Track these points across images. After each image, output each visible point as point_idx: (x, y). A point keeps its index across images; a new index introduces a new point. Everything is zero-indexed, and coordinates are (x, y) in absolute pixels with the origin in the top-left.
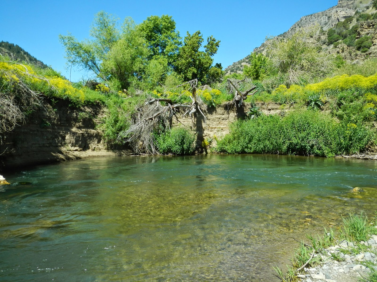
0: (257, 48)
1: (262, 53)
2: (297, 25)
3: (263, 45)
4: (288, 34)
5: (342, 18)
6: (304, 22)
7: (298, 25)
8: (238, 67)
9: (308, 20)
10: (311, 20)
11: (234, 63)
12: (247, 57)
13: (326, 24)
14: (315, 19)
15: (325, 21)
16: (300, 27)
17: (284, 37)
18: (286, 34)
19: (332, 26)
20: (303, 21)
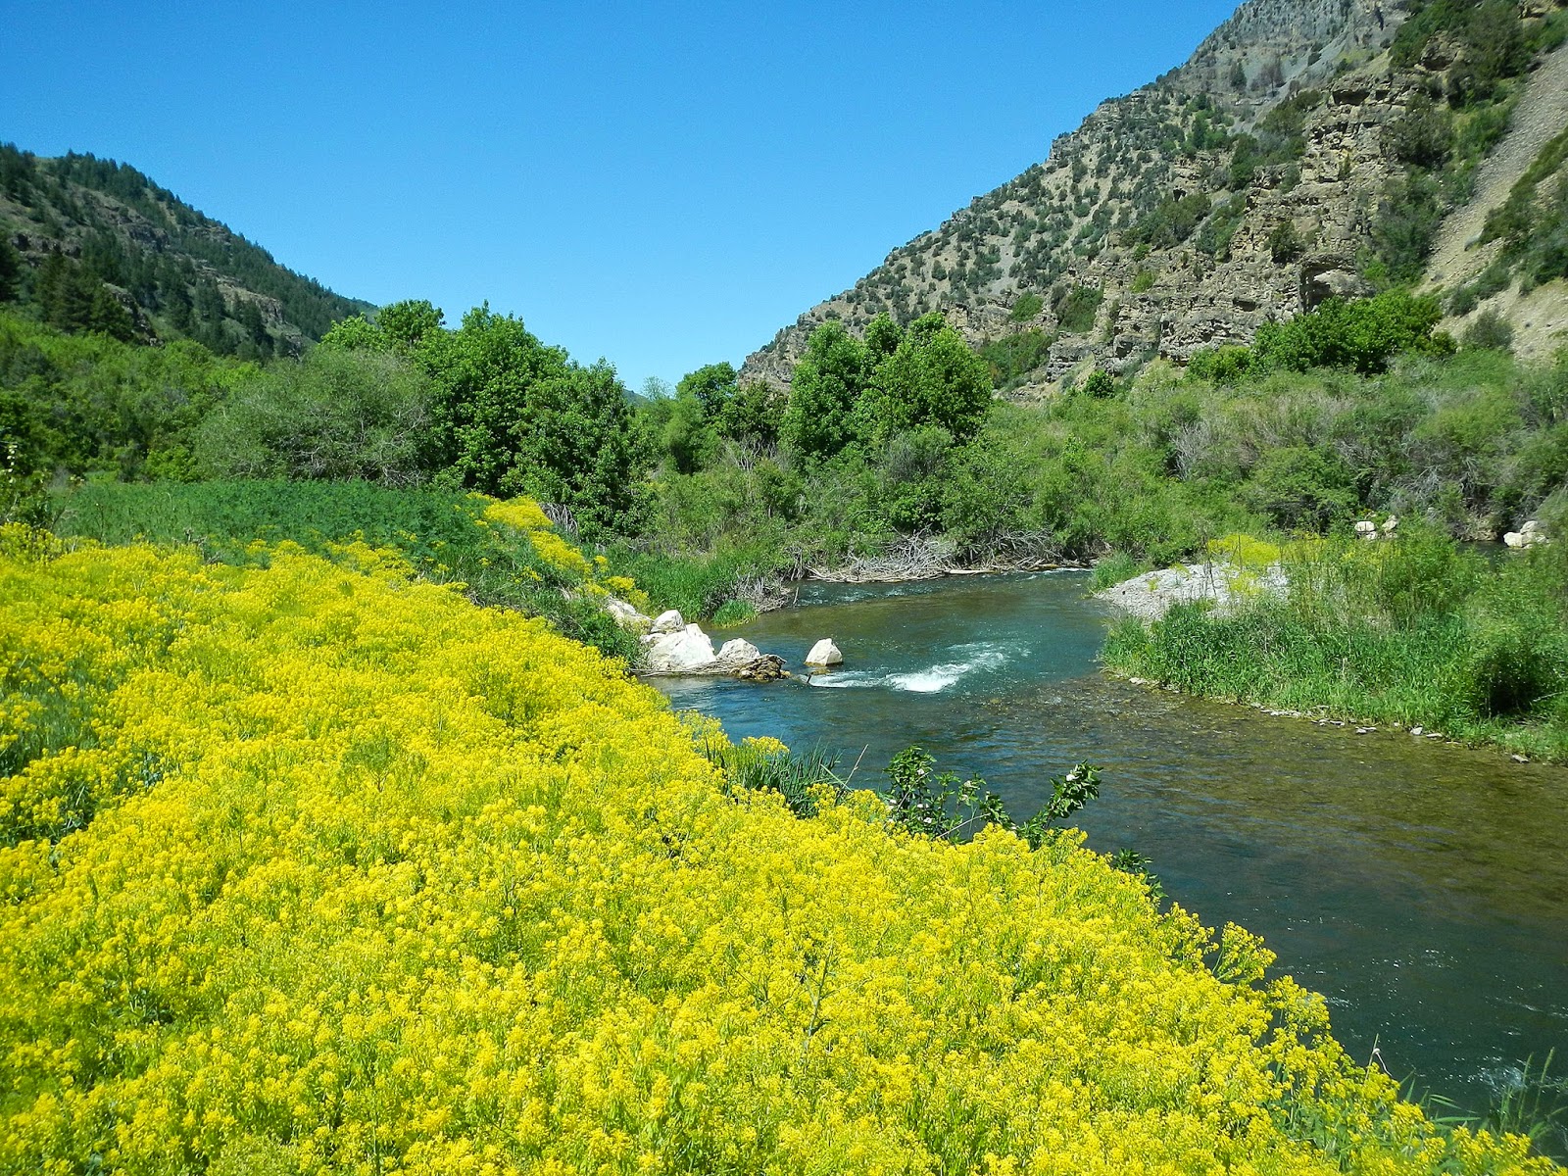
0: (1066, 135)
1: (1083, 160)
2: (1220, 38)
3: (1090, 124)
4: (1183, 77)
5: (1394, 8)
6: (1249, 26)
7: (1226, 38)
8: (990, 221)
9: (1263, 16)
10: (1275, 17)
11: (978, 199)
12: (1027, 172)
13: (1334, 31)
14: (1292, 14)
15: (1332, 21)
16: (1232, 48)
17: (1169, 90)
18: (1178, 76)
19: (1357, 40)
20: (1243, 21)
